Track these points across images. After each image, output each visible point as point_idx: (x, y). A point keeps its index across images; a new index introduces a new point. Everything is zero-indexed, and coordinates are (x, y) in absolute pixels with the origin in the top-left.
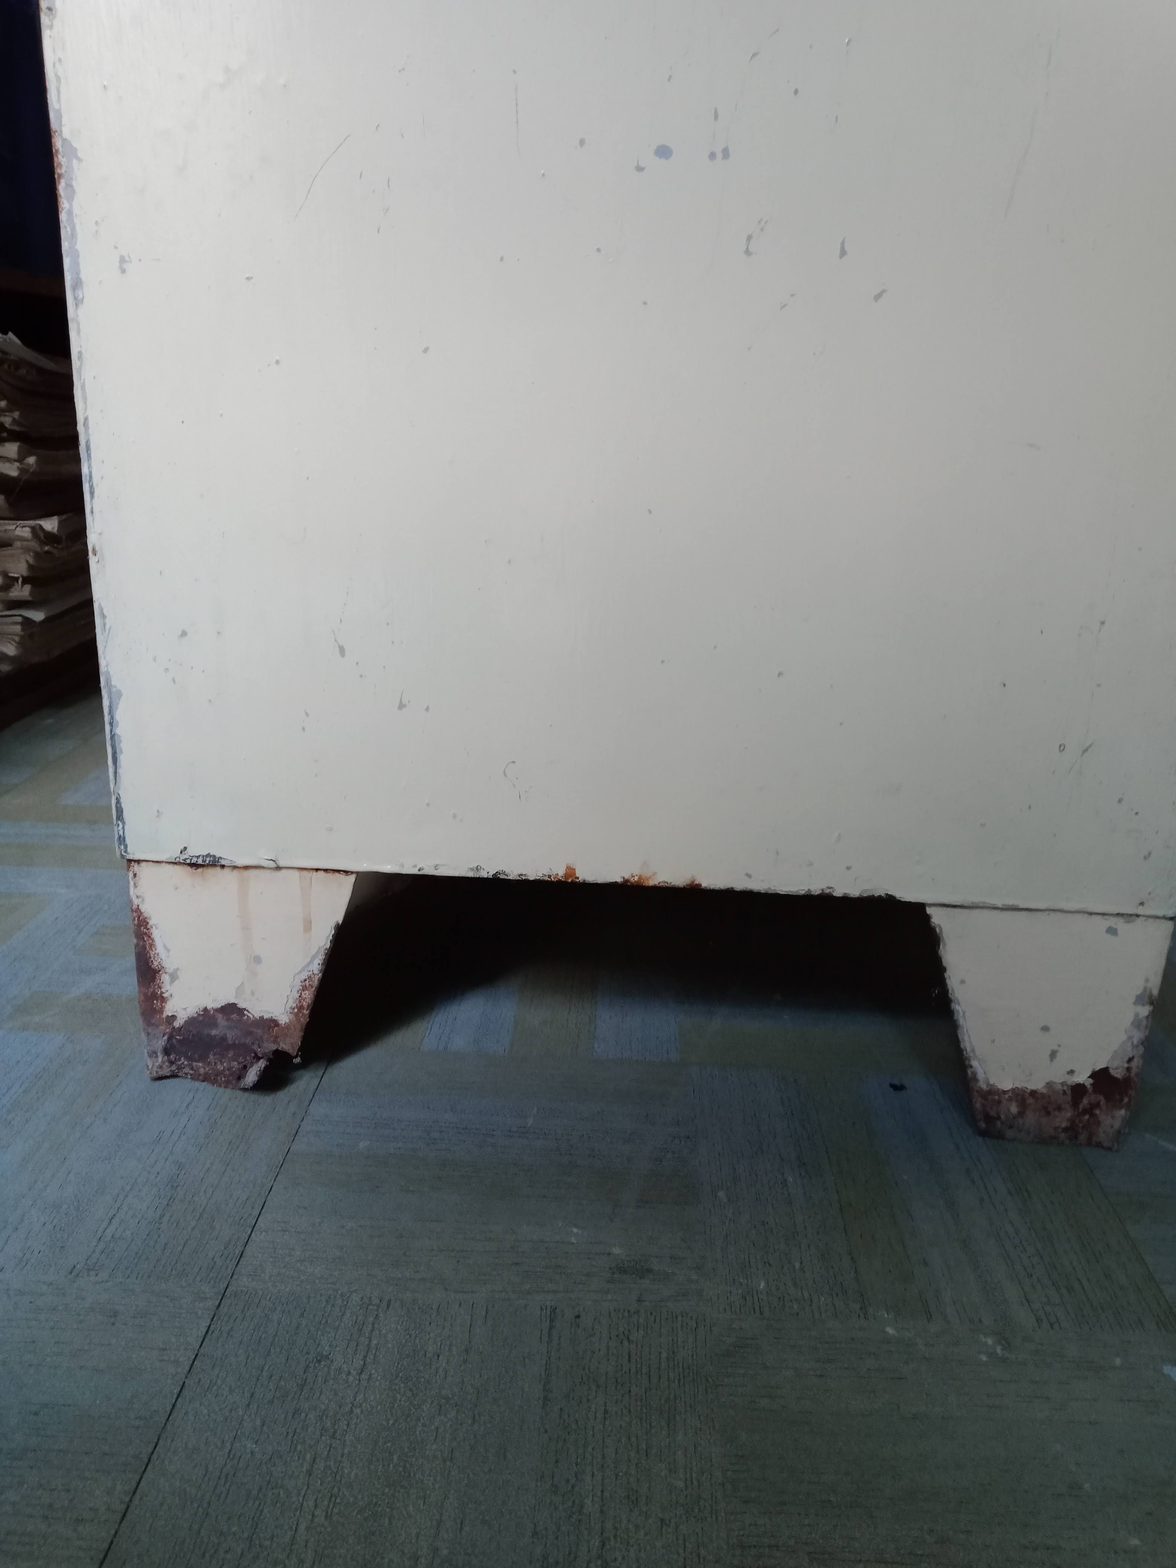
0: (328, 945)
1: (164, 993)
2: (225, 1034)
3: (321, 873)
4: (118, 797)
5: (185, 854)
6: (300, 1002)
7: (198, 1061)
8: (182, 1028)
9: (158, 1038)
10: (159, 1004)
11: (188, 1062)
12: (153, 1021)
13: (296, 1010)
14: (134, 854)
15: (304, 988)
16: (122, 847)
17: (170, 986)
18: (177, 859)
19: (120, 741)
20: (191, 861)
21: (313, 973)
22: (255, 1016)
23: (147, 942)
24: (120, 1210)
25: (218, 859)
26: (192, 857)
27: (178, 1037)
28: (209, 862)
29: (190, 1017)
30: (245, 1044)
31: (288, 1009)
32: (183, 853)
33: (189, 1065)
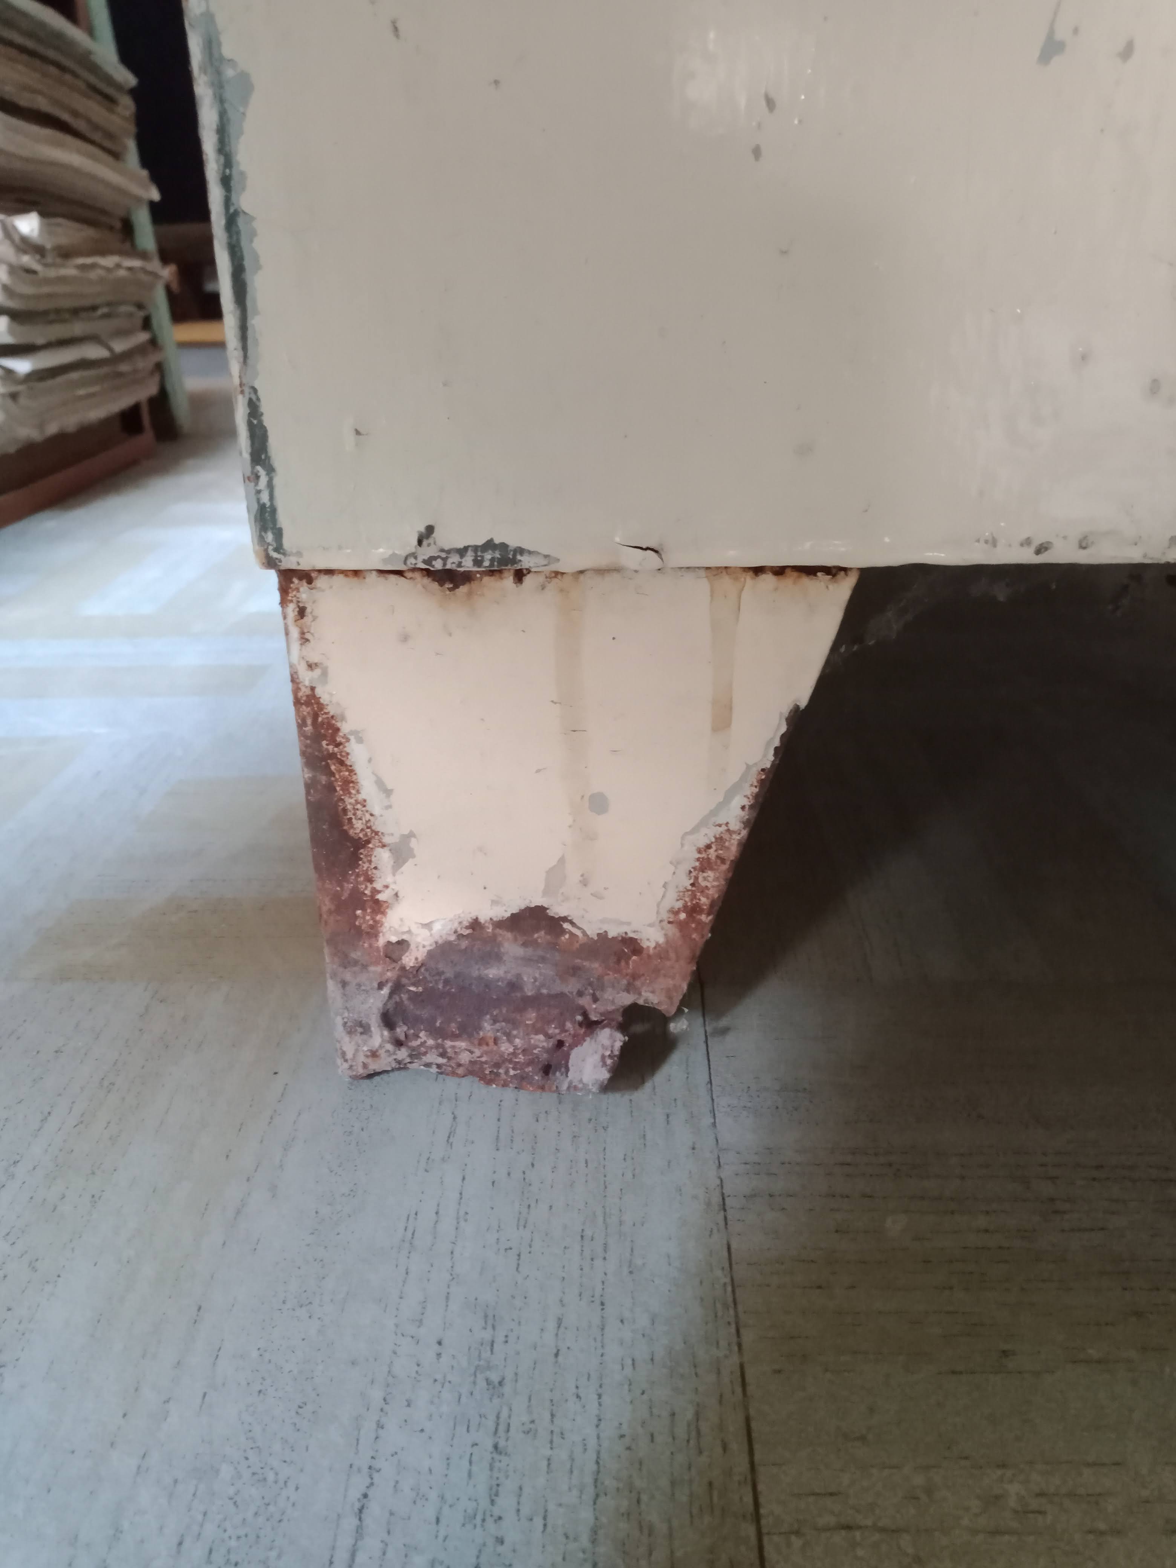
0: (768, 760)
1: (379, 892)
2: (519, 976)
3: (768, 579)
4: (254, 398)
5: (429, 545)
6: (694, 896)
7: (454, 1037)
8: (420, 967)
9: (367, 991)
10: (368, 918)
11: (436, 1039)
12: (355, 955)
13: (683, 916)
14: (299, 554)
15: (705, 865)
16: (270, 537)
17: (394, 875)
18: (408, 562)
19: (253, 234)
20: (445, 564)
21: (728, 830)
22: (589, 933)
23: (337, 776)
24: (376, 1476)
25: (514, 555)
26: (449, 552)
27: (412, 988)
28: (492, 565)
29: (440, 942)
30: (562, 995)
31: (665, 915)
32: (425, 543)
33: (437, 1046)
